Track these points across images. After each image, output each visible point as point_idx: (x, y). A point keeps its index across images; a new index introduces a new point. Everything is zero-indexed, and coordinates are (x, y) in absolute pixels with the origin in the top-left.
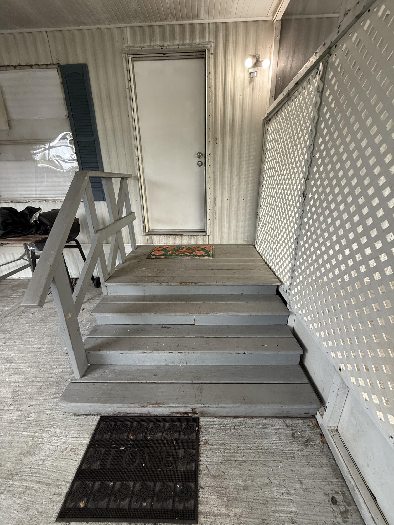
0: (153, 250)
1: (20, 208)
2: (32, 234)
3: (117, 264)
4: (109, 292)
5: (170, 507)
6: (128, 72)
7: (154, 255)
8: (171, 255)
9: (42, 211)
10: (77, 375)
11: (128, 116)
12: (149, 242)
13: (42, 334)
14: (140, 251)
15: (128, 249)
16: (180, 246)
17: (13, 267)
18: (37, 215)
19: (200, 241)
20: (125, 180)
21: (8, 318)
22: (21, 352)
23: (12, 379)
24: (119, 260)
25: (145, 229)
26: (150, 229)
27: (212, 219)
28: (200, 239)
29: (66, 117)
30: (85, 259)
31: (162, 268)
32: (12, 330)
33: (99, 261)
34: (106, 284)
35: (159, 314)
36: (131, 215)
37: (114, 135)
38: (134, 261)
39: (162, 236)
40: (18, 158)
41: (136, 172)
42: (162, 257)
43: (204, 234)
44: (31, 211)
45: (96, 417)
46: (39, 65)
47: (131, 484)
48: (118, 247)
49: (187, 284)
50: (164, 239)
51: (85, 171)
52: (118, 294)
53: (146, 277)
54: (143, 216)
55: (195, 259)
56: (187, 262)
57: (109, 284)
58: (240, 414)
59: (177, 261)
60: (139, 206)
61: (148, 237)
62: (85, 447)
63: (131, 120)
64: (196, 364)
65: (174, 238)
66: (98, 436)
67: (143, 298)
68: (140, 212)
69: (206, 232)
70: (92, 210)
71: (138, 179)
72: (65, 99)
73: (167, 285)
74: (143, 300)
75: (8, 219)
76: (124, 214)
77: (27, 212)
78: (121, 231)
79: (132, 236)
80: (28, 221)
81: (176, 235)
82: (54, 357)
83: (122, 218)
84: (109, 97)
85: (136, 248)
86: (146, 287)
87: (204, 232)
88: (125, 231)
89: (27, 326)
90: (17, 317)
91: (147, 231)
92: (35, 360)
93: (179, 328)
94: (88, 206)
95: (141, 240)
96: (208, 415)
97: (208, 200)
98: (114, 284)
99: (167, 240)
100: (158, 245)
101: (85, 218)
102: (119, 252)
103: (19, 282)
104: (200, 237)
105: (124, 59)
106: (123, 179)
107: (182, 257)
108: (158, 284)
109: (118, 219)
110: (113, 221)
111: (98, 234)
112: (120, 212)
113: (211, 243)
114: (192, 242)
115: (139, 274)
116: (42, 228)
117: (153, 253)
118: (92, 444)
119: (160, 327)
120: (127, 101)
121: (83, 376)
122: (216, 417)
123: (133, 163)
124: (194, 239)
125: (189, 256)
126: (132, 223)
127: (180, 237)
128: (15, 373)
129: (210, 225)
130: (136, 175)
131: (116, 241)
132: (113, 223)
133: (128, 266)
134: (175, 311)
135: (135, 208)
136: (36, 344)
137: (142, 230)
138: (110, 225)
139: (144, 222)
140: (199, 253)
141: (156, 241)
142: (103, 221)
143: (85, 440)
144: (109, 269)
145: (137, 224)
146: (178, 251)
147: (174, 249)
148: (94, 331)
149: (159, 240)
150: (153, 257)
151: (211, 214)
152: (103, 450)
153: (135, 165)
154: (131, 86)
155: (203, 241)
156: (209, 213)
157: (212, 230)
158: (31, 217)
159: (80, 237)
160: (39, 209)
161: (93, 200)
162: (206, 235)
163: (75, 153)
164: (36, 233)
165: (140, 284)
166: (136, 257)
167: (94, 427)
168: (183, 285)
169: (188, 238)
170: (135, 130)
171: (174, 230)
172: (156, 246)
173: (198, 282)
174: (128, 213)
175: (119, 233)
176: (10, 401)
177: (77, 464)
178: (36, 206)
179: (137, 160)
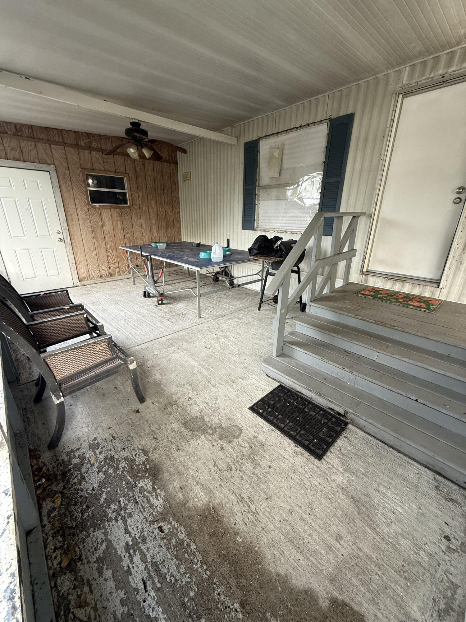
0: (364, 290)
1: (270, 236)
2: (272, 256)
3: (325, 292)
4: (311, 311)
5: (307, 444)
6: (394, 111)
7: (361, 294)
8: (380, 298)
9: (283, 240)
10: (274, 354)
11: (381, 155)
12: (363, 281)
13: (258, 328)
14: (350, 287)
15: (339, 283)
16: (396, 292)
17: (250, 279)
18: (279, 242)
19: (427, 292)
20: (356, 218)
21: (241, 311)
22: (245, 332)
23: (238, 343)
24: (327, 289)
25: (363, 267)
26: (369, 269)
27: (453, 269)
28: (428, 290)
29: (322, 163)
30: (299, 282)
31: (364, 306)
32: (242, 319)
33: (311, 284)
34: (310, 303)
35: (345, 339)
36: (352, 252)
37: (360, 175)
38: (340, 294)
39: (379, 278)
40: (278, 199)
41: (371, 210)
42: (369, 297)
43: (436, 285)
44: (277, 239)
45: (278, 383)
46: (315, 123)
47: (288, 421)
48: (331, 278)
49: (382, 324)
50: (380, 282)
51: (322, 213)
52: (317, 315)
53: (345, 308)
54: (365, 255)
55: (408, 307)
56: (395, 308)
57: (313, 304)
58: (387, 441)
59: (384, 304)
60: (365, 243)
61: (364, 276)
62: (268, 392)
63: (382, 158)
64: (363, 389)
65: (394, 283)
66: (275, 391)
67: (337, 324)
68: (363, 250)
69: (439, 283)
70: (318, 242)
71: (371, 216)
72: (327, 147)
73: (362, 320)
74: (336, 325)
75: (262, 244)
76: (346, 249)
77: (274, 240)
78: (337, 264)
79: (347, 271)
80: (273, 246)
81: (397, 280)
82: (262, 343)
83: (342, 253)
84: (366, 140)
85: (347, 284)
86: (342, 316)
87: (437, 283)
88: (342, 265)
89: (250, 319)
90: (246, 313)
91: (365, 270)
92: (252, 339)
93: (359, 357)
94: (317, 239)
95: (355, 278)
96: (357, 426)
97: (455, 245)
98: (316, 305)
99: (384, 283)
100: (371, 287)
101: (311, 249)
102: (329, 282)
103: (250, 292)
104: (429, 287)
105: (393, 100)
106: (355, 217)
107: (392, 302)
108: (354, 316)
109: (338, 253)
110: (332, 254)
111: (317, 263)
112: (342, 247)
113: (442, 298)
114: (416, 291)
115: (340, 304)
116: (280, 253)
117: (363, 292)
118: (272, 393)
119: (342, 350)
120: (384, 140)
121: (277, 357)
122: (364, 431)
123: (371, 201)
124: (419, 289)
125: (401, 303)
126: (350, 259)
127: (402, 283)
128: (240, 341)
129: (447, 276)
130: (371, 212)
131: (330, 272)
132: (332, 256)
133: (333, 296)
134: (361, 342)
135: (358, 245)
136: (253, 331)
137: (360, 269)
138: (329, 257)
139: (364, 261)
140: (416, 304)
141: (371, 282)
142: (325, 254)
143: (270, 390)
144: (317, 293)
145: (356, 262)
146: (392, 296)
147: (389, 293)
148: (292, 333)
149: (375, 282)
150: (361, 295)
151: (455, 263)
152: (277, 399)
153: (373, 202)
154: (392, 125)
155: (431, 294)
156: (452, 261)
157: (449, 282)
158: (275, 244)
159: (302, 265)
160: (282, 238)
161: (322, 234)
162: (438, 287)
163: (320, 193)
164: (275, 256)
165: (337, 311)
166: (344, 291)
167: (275, 387)
168: (378, 324)
169: (411, 286)
170: (383, 167)
171: (397, 274)
172: (369, 286)
173: (395, 325)
174: (350, 250)
175: (334, 265)
176: (237, 353)
177: (263, 396)
178: (280, 235)
179: (376, 198)
